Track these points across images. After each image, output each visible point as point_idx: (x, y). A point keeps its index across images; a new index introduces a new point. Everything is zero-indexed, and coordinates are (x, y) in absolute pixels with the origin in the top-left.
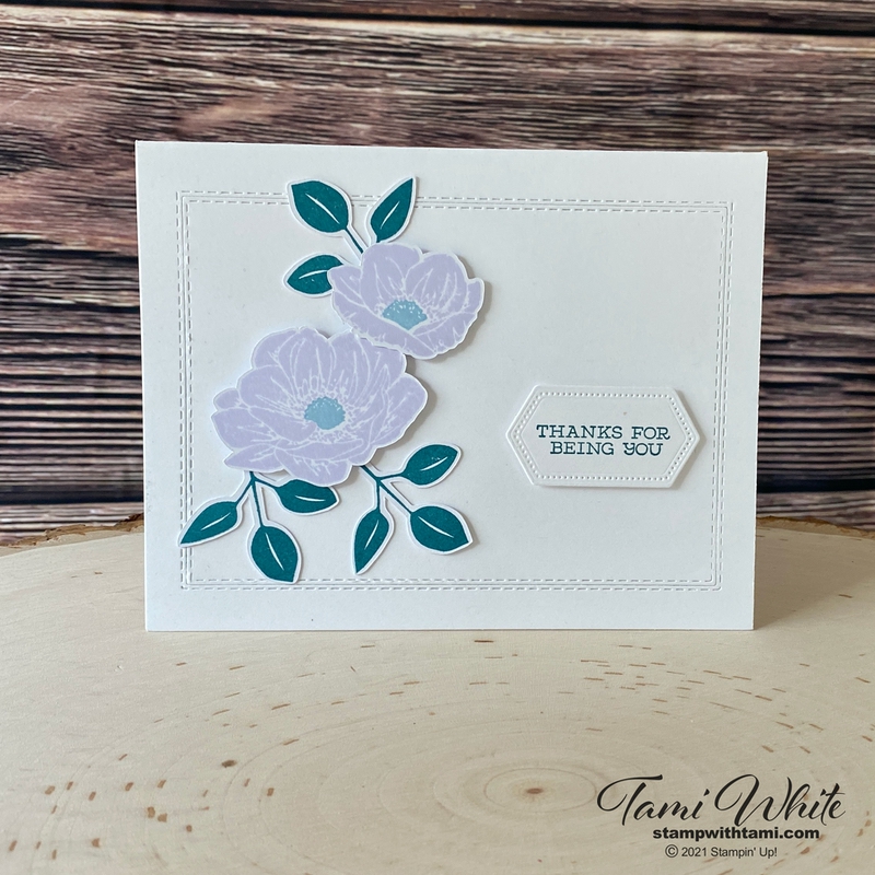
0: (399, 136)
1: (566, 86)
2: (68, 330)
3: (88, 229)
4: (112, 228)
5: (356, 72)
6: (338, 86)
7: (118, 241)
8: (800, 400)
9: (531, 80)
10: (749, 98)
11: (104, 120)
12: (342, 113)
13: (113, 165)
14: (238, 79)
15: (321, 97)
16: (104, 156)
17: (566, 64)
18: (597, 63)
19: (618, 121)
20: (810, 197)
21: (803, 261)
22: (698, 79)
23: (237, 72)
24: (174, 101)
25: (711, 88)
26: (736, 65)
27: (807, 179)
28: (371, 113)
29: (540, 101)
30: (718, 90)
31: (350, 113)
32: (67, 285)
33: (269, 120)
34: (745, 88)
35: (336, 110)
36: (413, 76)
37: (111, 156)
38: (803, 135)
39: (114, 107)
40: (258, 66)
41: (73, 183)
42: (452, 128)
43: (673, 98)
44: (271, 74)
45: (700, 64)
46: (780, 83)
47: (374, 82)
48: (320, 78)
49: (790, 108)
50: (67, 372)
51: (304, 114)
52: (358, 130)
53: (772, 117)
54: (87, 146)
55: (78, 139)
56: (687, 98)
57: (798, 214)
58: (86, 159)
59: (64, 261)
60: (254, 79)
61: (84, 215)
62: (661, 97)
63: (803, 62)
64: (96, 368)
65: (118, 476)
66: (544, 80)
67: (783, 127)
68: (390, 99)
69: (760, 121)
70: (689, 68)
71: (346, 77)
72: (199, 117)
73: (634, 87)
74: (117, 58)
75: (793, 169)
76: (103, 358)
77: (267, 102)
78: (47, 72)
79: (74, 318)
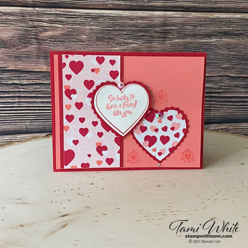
0: (93, 39)
1: (135, 26)
2: (10, 90)
3: (15, 64)
4: (21, 64)
5: (82, 22)
6: (78, 26)
7: (22, 67)
9: (126, 24)
10: (180, 28)
11: (18, 36)
12: (79, 33)
13: (21, 47)
14: (52, 25)
15: (73, 29)
16: (18, 45)
17: (135, 20)
18: (142, 20)
19: (148, 34)
22: (167, 23)
23: (52, 23)
24: (36, 30)
25: (170, 26)
26: (176, 20)
27: (194, 48)
28: (86, 33)
29: (128, 29)
30: (172, 26)
31: (81, 33)
32: (10, 79)
33: (60, 35)
34: (179, 26)
35: (77, 32)
36: (97, 23)
37: (20, 45)
38: (193, 37)
39: (20, 32)
40: (57, 21)
41: (11, 52)
42: (107, 36)
43: (161, 28)
44: (61, 23)
45: (167, 20)
46: (187, 24)
47: (87, 25)
48: (73, 24)
49: (189, 30)
50: (10, 101)
51: (69, 33)
52: (83, 37)
53: (185, 33)
54: (14, 42)
55: (11, 41)
56: (164, 28)
58: (14, 46)
59: (9, 72)
60: (56, 25)
61: (13, 60)
62: (158, 28)
63: (193, 19)
64: (18, 100)
65: (24, 127)
66: (129, 24)
67: (188, 35)
68: (91, 29)
69: (182, 34)
70: (165, 21)
71: (80, 24)
72: (43, 35)
73: (152, 26)
74: (21, 20)
75: (190, 46)
76: (19, 97)
77: (60, 30)
78: (3, 23)
79: (12, 87)
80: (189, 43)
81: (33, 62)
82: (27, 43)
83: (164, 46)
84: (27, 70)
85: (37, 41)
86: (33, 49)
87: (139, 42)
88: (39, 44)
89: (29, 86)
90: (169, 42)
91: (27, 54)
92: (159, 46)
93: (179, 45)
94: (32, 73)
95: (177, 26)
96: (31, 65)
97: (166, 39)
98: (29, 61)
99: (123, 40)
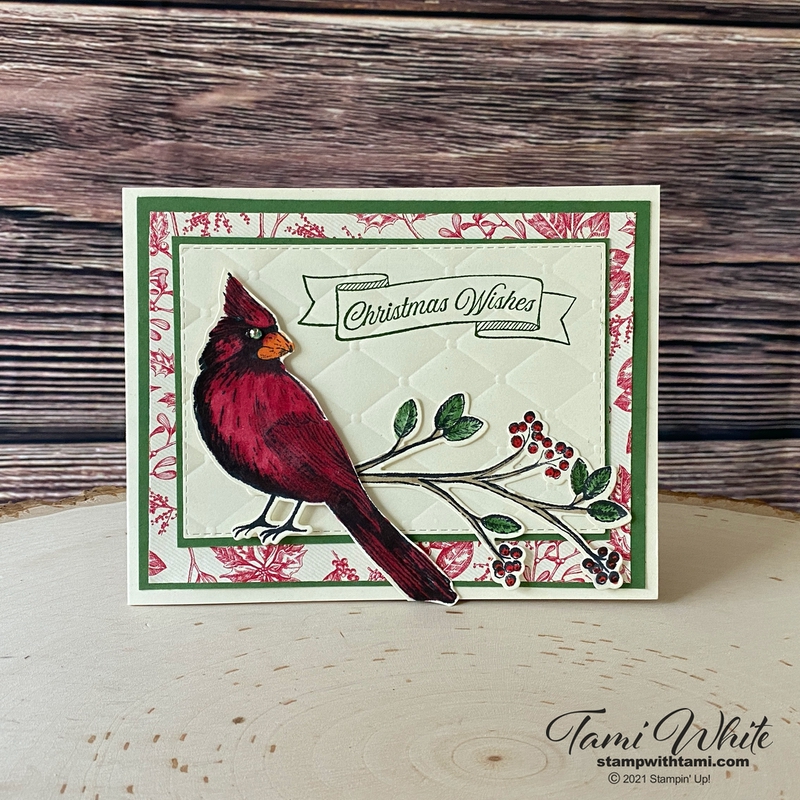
0: (368, 119)
1: (519, 74)
2: (77, 292)
3: (93, 202)
4: (115, 203)
5: (332, 62)
6: (315, 75)
7: (119, 213)
8: (726, 358)
9: (488, 68)
10: (686, 84)
11: (107, 106)
12: (318, 99)
13: (116, 145)
14: (226, 68)
15: (299, 85)
16: (108, 137)
17: (520, 54)
18: (549, 53)
19: (566, 105)
20: (740, 174)
21: (731, 232)
22: (640, 67)
23: (225, 62)
24: (169, 88)
25: (651, 75)
26: (675, 54)
27: (736, 159)
28: (344, 99)
29: (496, 87)
30: (658, 77)
31: (324, 99)
32: (76, 253)
33: (253, 106)
34: (683, 75)
35: (312, 96)
36: (382, 65)
37: (114, 138)
38: (735, 118)
39: (117, 93)
40: (243, 57)
41: (80, 162)
42: (417, 112)
43: (617, 85)
44: (256, 64)
45: (640, 54)
46: (714, 71)
47: (347, 70)
48: (299, 68)
49: (723, 94)
50: (75, 328)
51: (284, 99)
52: (332, 114)
53: (707, 102)
54: (93, 128)
55: (84, 123)
56: (629, 84)
57: (728, 190)
58: (92, 140)
59: (73, 231)
60: (240, 68)
61: (90, 190)
62: (606, 83)
63: (737, 51)
64: (101, 325)
66: (500, 68)
67: (717, 111)
68: (362, 86)
69: (696, 106)
70: (632, 57)
71: (322, 67)
72: (191, 103)
73: (581, 74)
74: (120, 50)
75: (724, 149)
77: (252, 89)
78: (57, 63)
79: (82, 281)
80: (719, 139)
82: (138, 130)
83: (624, 147)
85: (170, 125)
86: (158, 151)
87: (534, 132)
88: (177, 136)
90: (643, 133)
91: (136, 168)
92: (605, 148)
93: (683, 147)
95: (676, 75)
97: (632, 124)
99: (473, 126)
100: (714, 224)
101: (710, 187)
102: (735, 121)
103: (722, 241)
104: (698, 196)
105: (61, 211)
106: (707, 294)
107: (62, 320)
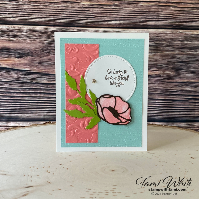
2: (34, 88)
3: (38, 68)
4: (43, 68)
7: (44, 70)
8: (180, 104)
10: (169, 42)
11: (41, 47)
13: (43, 56)
16: (41, 54)
20: (182, 62)
21: (180, 75)
22: (159, 39)
25: (161, 40)
26: (166, 36)
27: (181, 58)
30: (163, 41)
32: (34, 79)
34: (168, 40)
37: (43, 54)
39: (44, 45)
41: (35, 59)
43: (153, 42)
45: (159, 36)
46: (175, 39)
49: (178, 44)
50: (33, 96)
53: (174, 46)
54: (38, 52)
55: (36, 51)
56: (156, 42)
57: (179, 66)
58: (38, 55)
59: (33, 74)
61: (37, 65)
63: (181, 35)
64: (39, 95)
65: (43, 116)
67: (176, 48)
69: (171, 47)
70: (157, 36)
74: (44, 35)
75: (178, 57)
76: (40, 93)
78: (31, 38)
79: (35, 85)
80: (177, 54)
81: (52, 67)
82: (48, 53)
83: (155, 56)
84: (47, 73)
86: (52, 57)
89: (48, 85)
90: (159, 53)
91: (48, 61)
93: (169, 56)
94: (51, 76)
96: (50, 69)
97: (157, 51)
98: (49, 66)
100: (176, 73)
101: (175, 65)
102: (181, 50)
103: (178, 77)
104: (172, 67)
105: (31, 70)
106: (175, 89)
107: (31, 94)
